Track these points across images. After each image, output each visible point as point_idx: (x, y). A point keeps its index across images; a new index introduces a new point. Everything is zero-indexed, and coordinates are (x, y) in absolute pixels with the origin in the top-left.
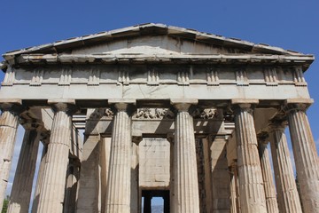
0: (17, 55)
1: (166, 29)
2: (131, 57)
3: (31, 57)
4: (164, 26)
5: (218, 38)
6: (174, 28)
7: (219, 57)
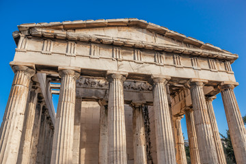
0: (30, 28)
1: (146, 24)
2: (124, 40)
3: (44, 30)
4: (146, 22)
5: (181, 35)
6: (152, 24)
7: (183, 48)
